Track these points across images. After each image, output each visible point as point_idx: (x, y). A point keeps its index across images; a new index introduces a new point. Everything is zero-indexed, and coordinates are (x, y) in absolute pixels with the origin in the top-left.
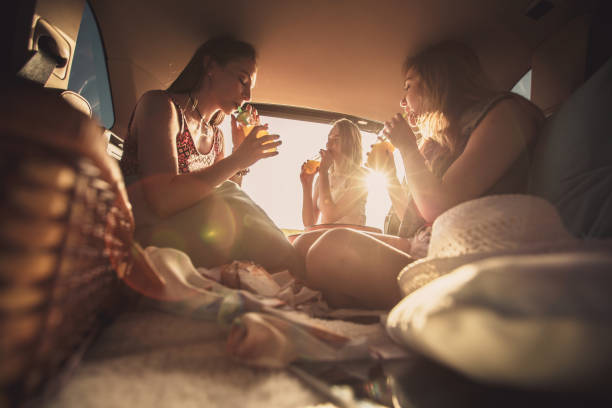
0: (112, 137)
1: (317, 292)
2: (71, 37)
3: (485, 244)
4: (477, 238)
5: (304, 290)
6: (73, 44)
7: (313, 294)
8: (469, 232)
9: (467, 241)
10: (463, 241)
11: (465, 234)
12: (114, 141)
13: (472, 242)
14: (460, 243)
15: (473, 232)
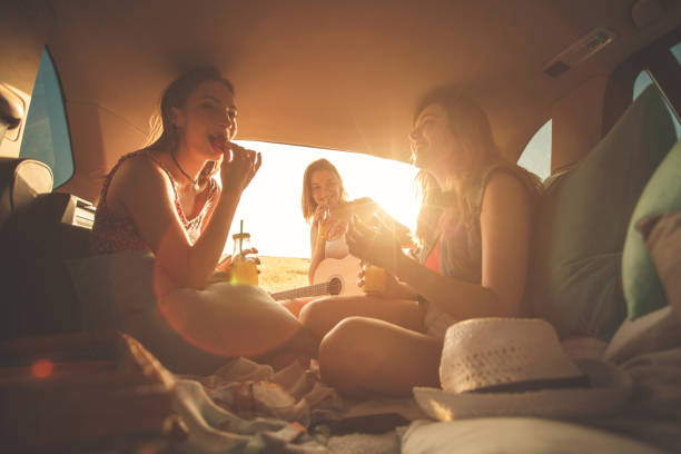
0: (78, 202)
1: (331, 389)
2: (24, 90)
3: (488, 373)
4: (481, 364)
5: (318, 387)
6: (28, 99)
7: (328, 390)
8: (475, 356)
9: (473, 366)
10: (470, 365)
11: (472, 358)
12: (80, 205)
13: (477, 368)
14: (467, 366)
15: (479, 357)
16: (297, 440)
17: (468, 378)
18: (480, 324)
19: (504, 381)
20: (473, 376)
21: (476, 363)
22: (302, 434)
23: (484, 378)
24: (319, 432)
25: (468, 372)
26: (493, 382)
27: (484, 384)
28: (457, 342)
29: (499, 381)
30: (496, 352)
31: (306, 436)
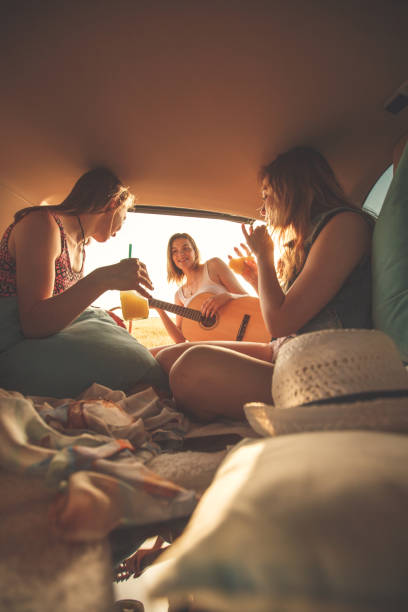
3: (317, 386)
4: (310, 378)
5: (165, 411)
8: (305, 370)
9: (302, 380)
10: (298, 379)
11: (300, 372)
13: (306, 382)
14: (296, 382)
15: (308, 371)
16: (114, 457)
17: (296, 394)
18: (311, 337)
19: (333, 394)
20: (301, 390)
21: (305, 378)
22: (123, 450)
23: (313, 392)
24: (146, 449)
25: (297, 387)
26: (321, 396)
27: (312, 398)
28: (288, 357)
29: (328, 394)
30: (327, 365)
31: (128, 452)
